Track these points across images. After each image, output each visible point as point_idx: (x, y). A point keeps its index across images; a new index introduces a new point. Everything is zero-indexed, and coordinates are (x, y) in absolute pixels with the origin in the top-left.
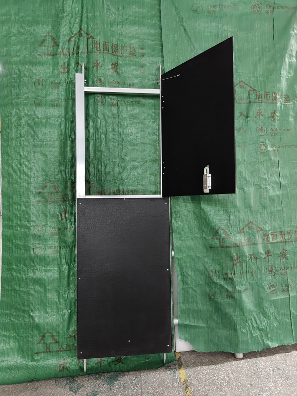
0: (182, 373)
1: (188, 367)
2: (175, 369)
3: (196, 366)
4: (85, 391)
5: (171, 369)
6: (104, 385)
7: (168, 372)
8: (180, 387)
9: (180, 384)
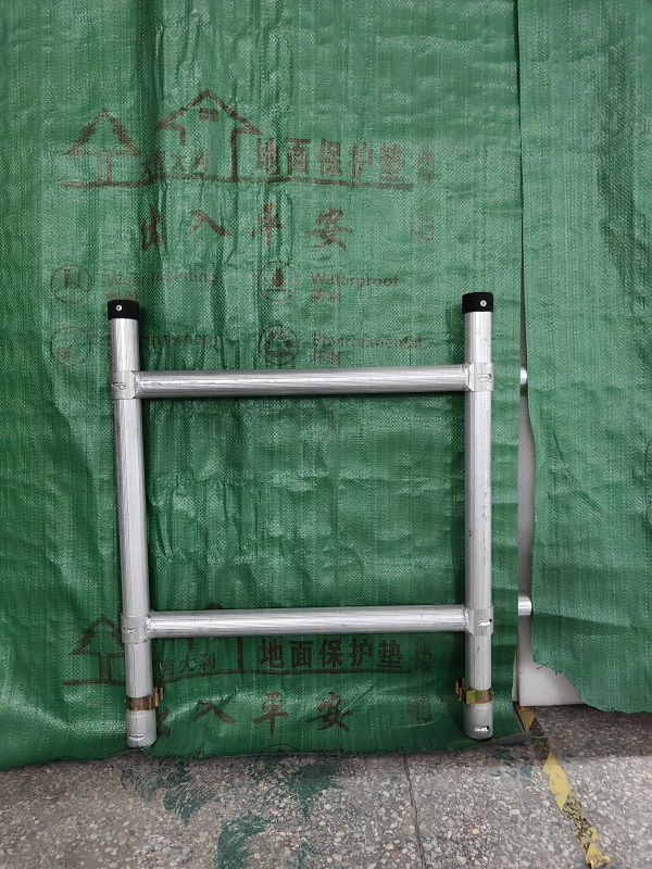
0: (557, 778)
1: (570, 756)
2: (526, 759)
3: (600, 754)
4: (218, 815)
5: (513, 759)
6: (283, 796)
7: (503, 769)
8: (559, 824)
9: (555, 815)
